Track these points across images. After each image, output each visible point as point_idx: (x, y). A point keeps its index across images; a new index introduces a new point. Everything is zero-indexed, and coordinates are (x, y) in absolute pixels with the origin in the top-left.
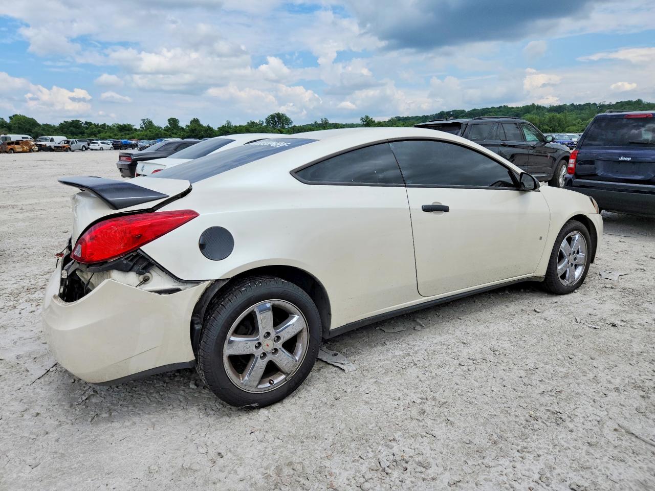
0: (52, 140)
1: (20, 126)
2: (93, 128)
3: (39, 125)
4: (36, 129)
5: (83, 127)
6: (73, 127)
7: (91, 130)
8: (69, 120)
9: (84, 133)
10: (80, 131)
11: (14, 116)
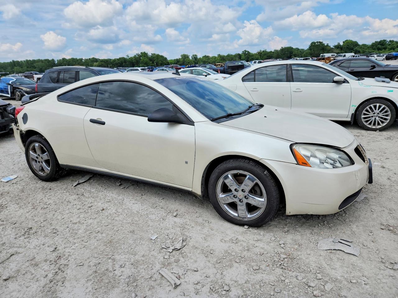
0: (345, 56)
1: (348, 47)
2: (393, 45)
3: (359, 45)
4: (357, 48)
5: (387, 44)
6: (381, 45)
7: (392, 46)
8: (379, 40)
9: (386, 48)
10: (384, 47)
11: (345, 41)
